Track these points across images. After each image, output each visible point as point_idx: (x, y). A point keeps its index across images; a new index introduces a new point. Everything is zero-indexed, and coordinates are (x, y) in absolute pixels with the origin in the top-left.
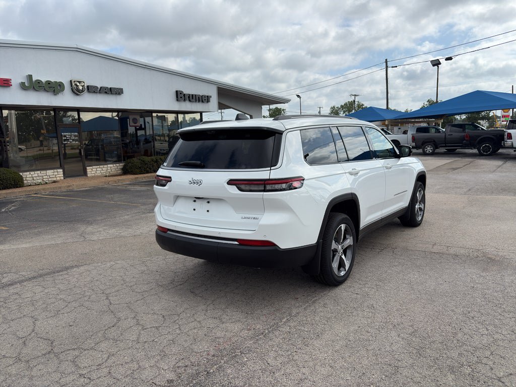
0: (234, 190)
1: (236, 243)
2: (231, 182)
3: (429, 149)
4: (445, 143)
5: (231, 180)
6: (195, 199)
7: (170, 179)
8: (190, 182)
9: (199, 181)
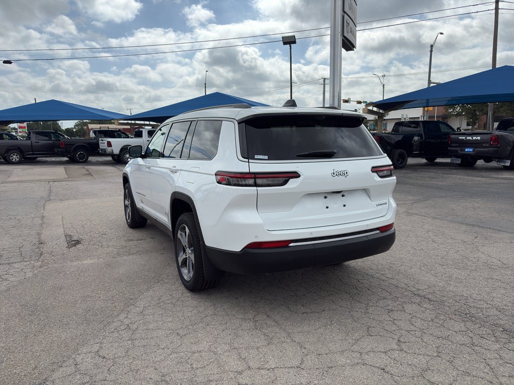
0: (376, 177)
1: (378, 231)
2: (374, 170)
3: (15, 157)
4: (33, 152)
5: (374, 167)
6: (326, 195)
7: (295, 175)
8: (334, 174)
9: (345, 172)
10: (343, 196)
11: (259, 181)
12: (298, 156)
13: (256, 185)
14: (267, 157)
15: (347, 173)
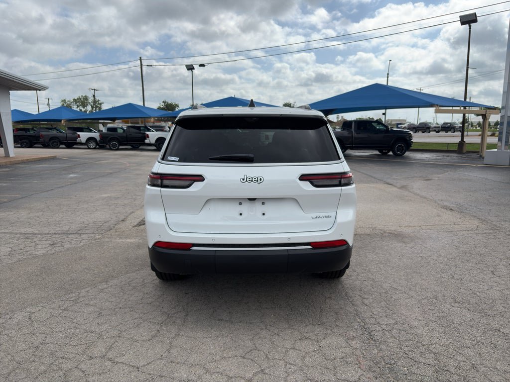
0: (307, 186)
1: (309, 247)
2: (303, 178)
5: (303, 175)
6: (240, 201)
7: (200, 178)
8: (243, 180)
9: (259, 178)
10: (263, 203)
11: (166, 182)
12: (211, 159)
13: (162, 186)
14: (178, 158)
15: (261, 179)
